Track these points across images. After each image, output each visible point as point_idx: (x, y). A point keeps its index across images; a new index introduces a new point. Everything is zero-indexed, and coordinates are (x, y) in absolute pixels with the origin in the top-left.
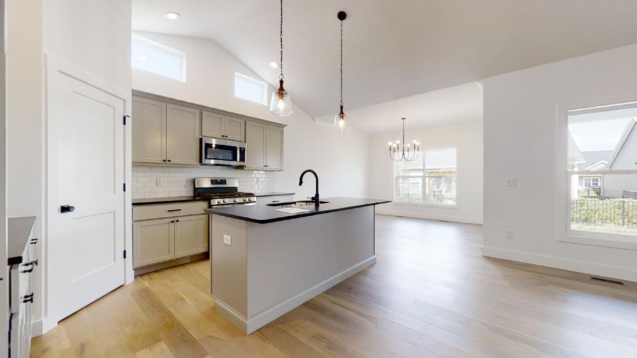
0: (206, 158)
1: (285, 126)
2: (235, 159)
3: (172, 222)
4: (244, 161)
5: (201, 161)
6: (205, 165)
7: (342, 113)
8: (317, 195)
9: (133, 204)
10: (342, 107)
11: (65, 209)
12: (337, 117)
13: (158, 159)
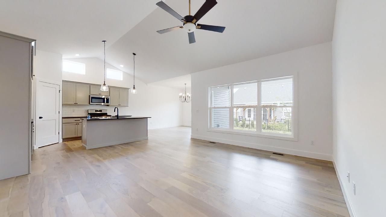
0: (92, 102)
1: (129, 89)
2: (104, 102)
3: (76, 124)
4: (108, 103)
5: (89, 103)
6: (91, 104)
7: (134, 88)
8: (118, 115)
9: (62, 118)
10: (134, 86)
11: (40, 118)
12: (132, 89)
13: (73, 103)
